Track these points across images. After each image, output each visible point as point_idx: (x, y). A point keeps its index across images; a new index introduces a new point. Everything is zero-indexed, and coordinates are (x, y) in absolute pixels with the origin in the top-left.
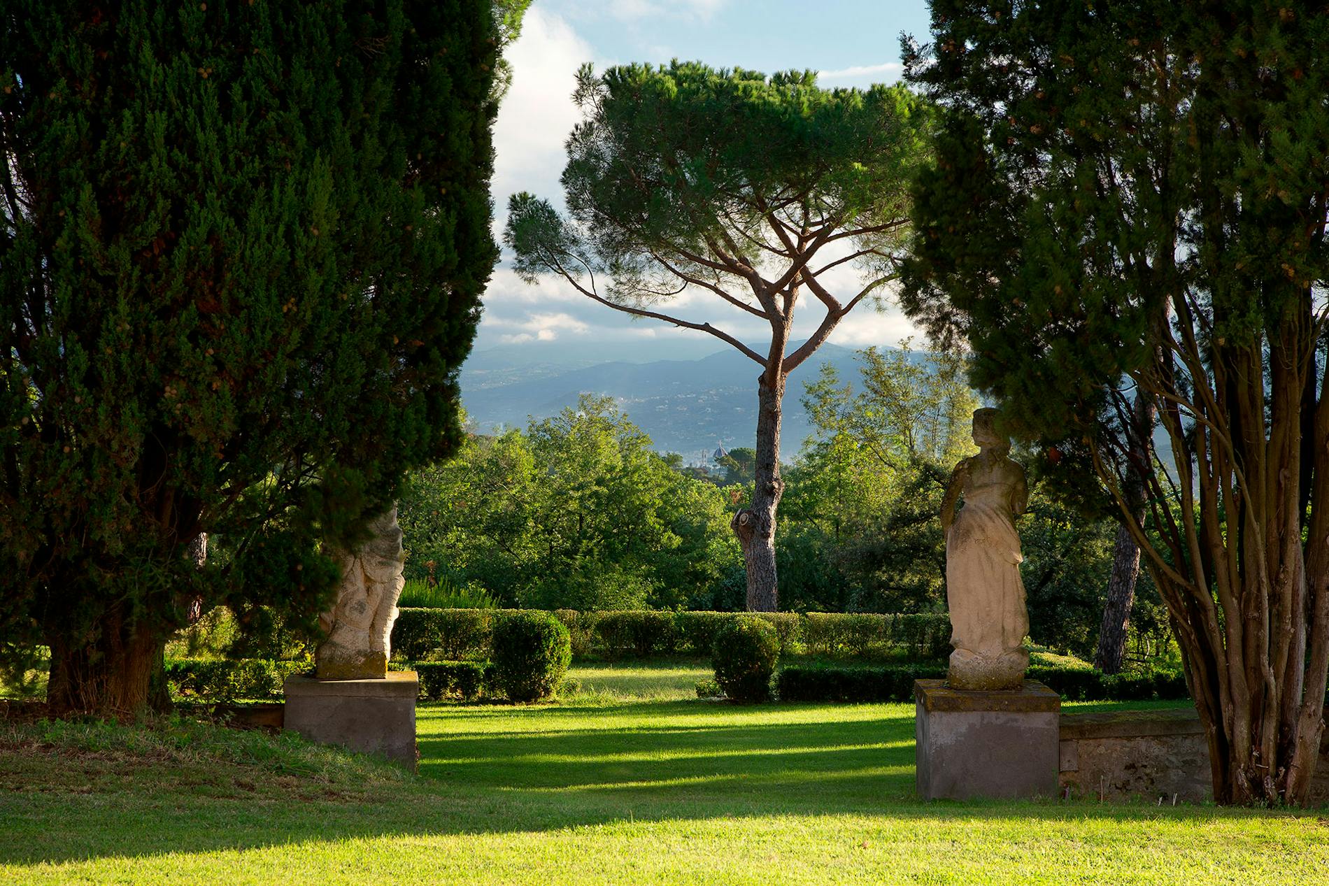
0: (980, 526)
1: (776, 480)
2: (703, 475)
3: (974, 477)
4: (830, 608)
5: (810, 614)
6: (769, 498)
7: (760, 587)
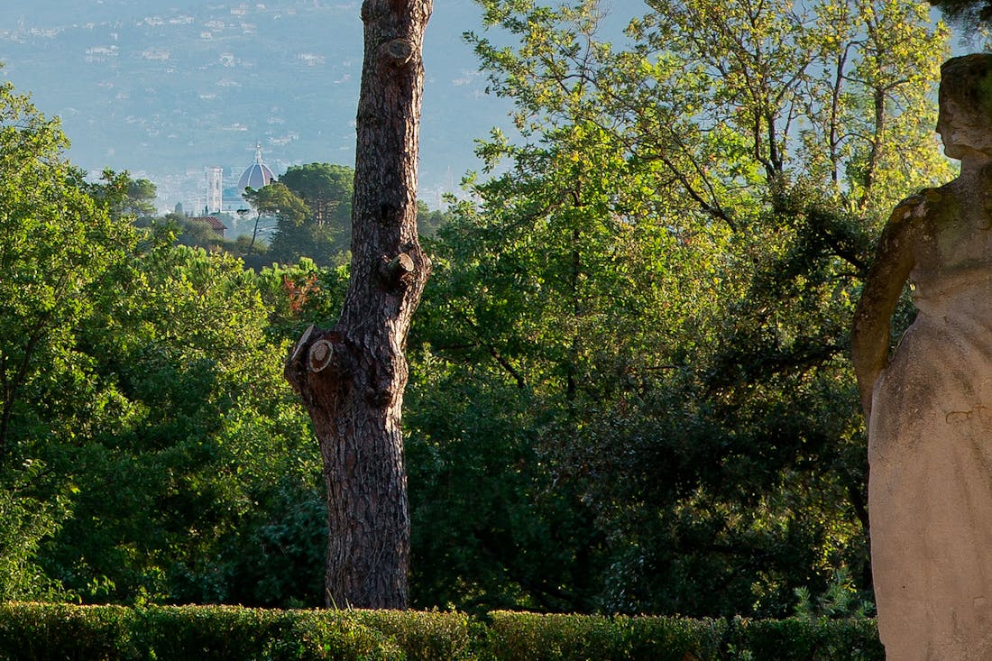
0: (958, 375)
1: (409, 248)
2: (212, 235)
3: (946, 240)
4: (554, 602)
5: (500, 614)
6: (390, 300)
7: (364, 542)
